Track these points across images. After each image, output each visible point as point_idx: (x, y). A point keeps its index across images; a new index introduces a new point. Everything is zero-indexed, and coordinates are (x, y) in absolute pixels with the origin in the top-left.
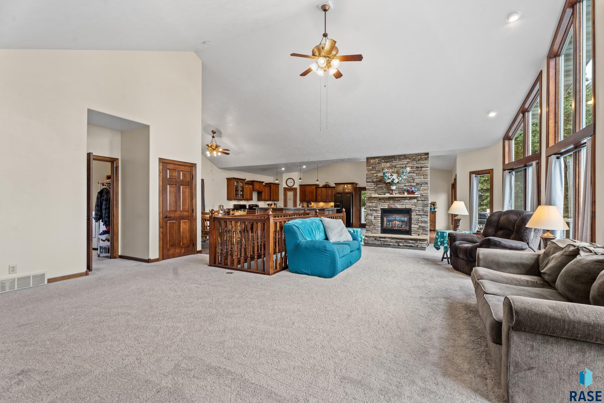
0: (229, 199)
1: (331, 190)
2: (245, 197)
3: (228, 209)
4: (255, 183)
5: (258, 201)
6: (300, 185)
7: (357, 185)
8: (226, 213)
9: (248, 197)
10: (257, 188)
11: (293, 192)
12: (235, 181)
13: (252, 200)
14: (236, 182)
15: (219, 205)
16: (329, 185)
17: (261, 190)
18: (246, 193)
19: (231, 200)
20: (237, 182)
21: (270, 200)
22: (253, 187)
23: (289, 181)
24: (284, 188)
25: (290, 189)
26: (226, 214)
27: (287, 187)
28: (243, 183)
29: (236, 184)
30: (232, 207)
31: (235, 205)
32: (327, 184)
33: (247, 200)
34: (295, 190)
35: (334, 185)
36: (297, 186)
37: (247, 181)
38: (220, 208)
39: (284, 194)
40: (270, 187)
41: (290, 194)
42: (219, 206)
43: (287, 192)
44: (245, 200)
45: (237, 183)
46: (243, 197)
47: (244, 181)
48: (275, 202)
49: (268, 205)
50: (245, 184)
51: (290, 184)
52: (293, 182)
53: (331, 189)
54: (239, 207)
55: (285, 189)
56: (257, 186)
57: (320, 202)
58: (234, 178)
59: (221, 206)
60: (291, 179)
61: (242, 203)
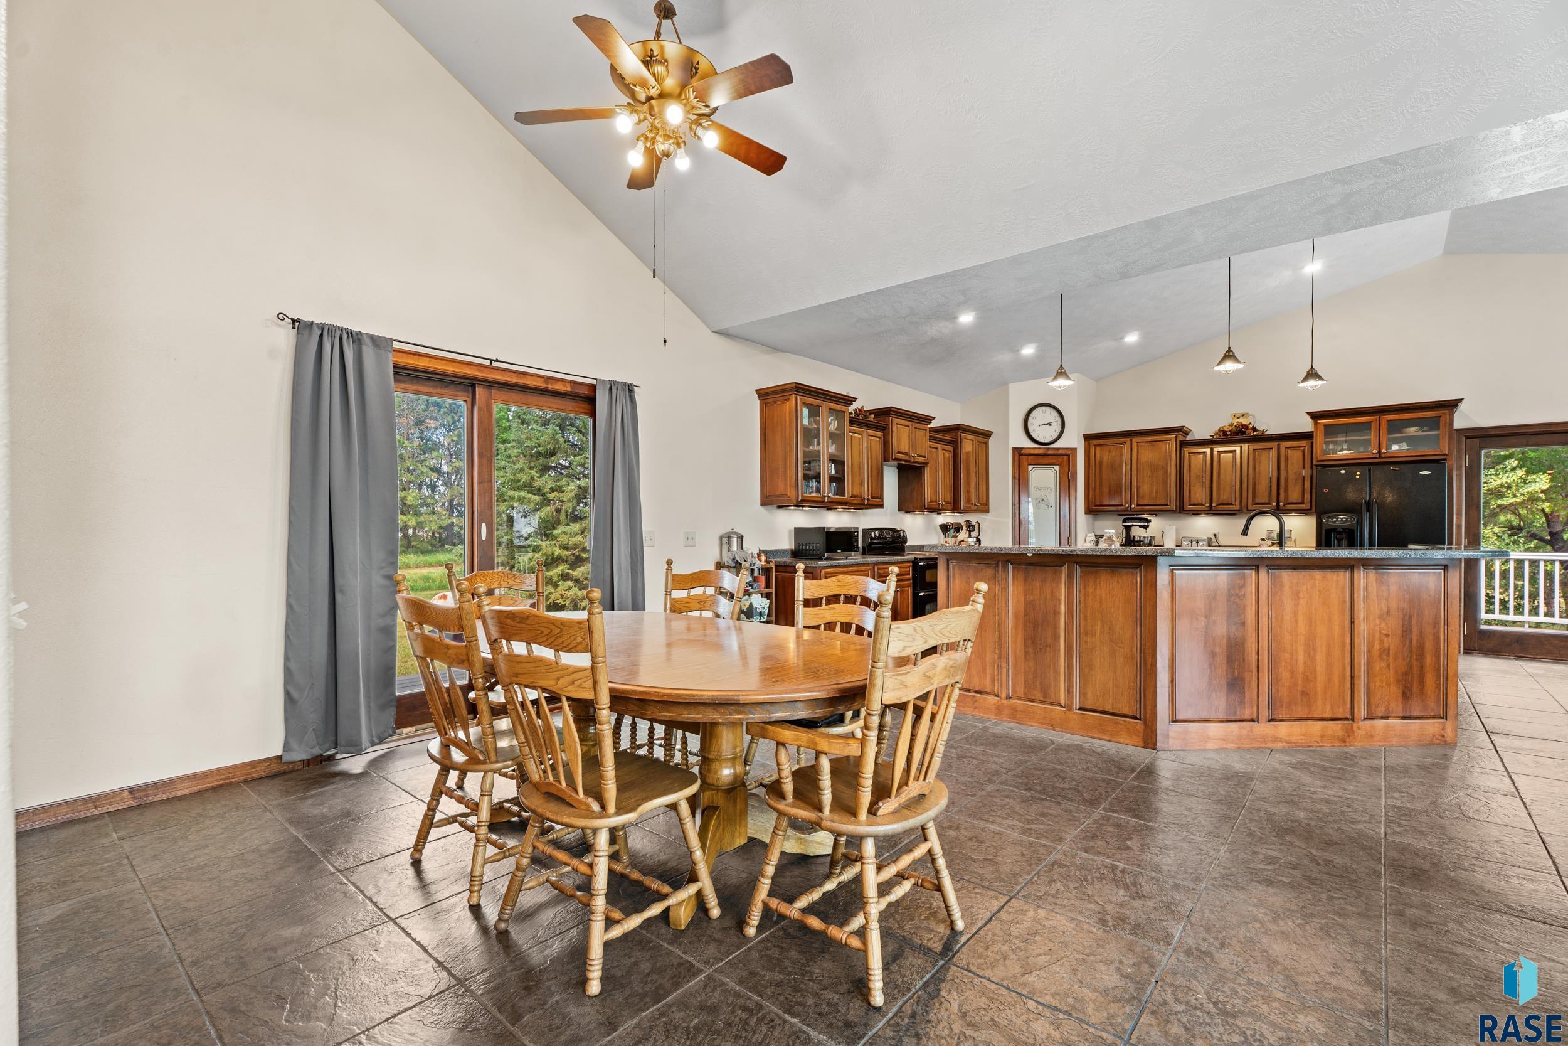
0: (771, 499)
1: (1273, 453)
2: (849, 490)
3: (767, 553)
4: (896, 420)
5: (900, 510)
6: (1088, 438)
7: (1456, 417)
8: (756, 574)
9: (864, 492)
10: (904, 446)
11: (1057, 468)
12: (805, 404)
13: (881, 506)
14: (806, 411)
15: (723, 532)
16: (1254, 429)
17: (921, 460)
18: (856, 469)
19: (780, 507)
20: (814, 412)
21: (955, 508)
22: (886, 444)
23: (1040, 417)
24: (1015, 450)
25: (1046, 455)
26: (755, 580)
27: (1028, 444)
28: (839, 414)
29: (806, 422)
30: (786, 543)
31: (799, 532)
32: (1245, 421)
33: (858, 505)
34: (1063, 459)
35: (1307, 425)
36: (1073, 440)
37: (859, 412)
38: (725, 547)
39: (1014, 478)
40: (956, 445)
41: (1044, 477)
42: (721, 538)
43: (1030, 467)
44: (847, 505)
45: (810, 416)
46: (841, 491)
47: (843, 408)
48: (973, 518)
49: (945, 528)
50: (852, 422)
51: (1044, 434)
52: (1060, 422)
53: (1274, 445)
54: (820, 542)
55: (1020, 454)
56: (902, 437)
57: (1196, 513)
58: (800, 389)
59: (729, 538)
60: (1049, 410)
61: (835, 520)
